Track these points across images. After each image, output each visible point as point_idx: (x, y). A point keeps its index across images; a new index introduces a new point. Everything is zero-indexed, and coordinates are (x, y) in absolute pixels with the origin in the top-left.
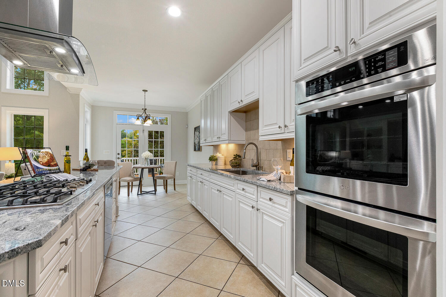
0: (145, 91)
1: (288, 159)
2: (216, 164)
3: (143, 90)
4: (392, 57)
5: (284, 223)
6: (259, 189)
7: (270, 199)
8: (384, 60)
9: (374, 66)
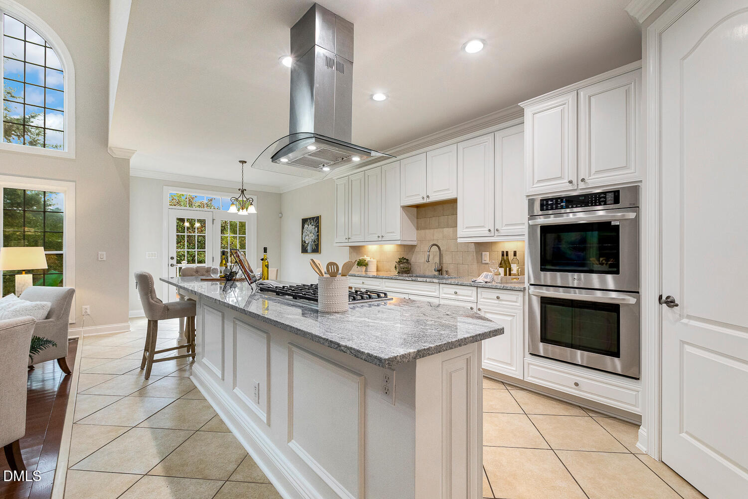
0: (243, 162)
1: (483, 262)
2: (366, 271)
3: (240, 161)
4: (610, 197)
5: (514, 316)
6: (479, 290)
7: (498, 298)
8: (605, 197)
9: (599, 200)
